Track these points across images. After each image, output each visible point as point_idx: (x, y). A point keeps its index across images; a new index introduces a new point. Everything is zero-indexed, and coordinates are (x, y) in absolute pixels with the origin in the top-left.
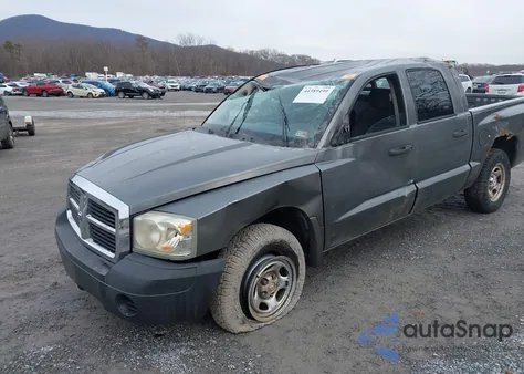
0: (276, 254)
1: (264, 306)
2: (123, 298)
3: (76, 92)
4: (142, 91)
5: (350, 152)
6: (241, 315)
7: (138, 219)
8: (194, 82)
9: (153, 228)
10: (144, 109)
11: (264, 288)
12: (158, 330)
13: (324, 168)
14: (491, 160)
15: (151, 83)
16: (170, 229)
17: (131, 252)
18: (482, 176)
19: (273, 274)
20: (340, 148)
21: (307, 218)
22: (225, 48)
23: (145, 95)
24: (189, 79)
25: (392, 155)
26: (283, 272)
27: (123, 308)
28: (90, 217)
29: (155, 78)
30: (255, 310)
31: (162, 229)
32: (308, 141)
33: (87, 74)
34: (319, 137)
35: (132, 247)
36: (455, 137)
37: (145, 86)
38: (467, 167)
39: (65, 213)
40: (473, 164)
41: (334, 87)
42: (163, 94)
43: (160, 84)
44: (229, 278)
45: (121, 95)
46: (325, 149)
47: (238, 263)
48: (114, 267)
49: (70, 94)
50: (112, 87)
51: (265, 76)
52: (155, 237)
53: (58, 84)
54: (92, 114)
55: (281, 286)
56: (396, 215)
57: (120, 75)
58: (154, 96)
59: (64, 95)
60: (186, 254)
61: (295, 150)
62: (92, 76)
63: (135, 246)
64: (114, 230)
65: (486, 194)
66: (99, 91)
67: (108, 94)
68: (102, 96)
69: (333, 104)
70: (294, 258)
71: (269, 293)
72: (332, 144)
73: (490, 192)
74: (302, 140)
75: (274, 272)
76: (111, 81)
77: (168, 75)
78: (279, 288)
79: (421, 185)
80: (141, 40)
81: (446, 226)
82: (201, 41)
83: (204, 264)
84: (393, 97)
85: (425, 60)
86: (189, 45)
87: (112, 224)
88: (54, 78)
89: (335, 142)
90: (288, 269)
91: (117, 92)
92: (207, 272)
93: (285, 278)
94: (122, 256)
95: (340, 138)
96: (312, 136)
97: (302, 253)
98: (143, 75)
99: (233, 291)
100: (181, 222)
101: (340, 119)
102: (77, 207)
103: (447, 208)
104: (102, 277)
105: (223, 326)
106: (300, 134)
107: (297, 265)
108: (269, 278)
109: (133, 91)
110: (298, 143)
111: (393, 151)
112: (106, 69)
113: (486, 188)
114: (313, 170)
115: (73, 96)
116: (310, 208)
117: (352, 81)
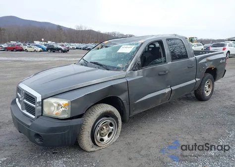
0: (108, 117)
1: (102, 140)
2: (37, 135)
3: (29, 49)
4: (58, 49)
5: (141, 73)
6: (91, 143)
7: (45, 101)
8: (83, 46)
9: (51, 105)
10: (59, 57)
11: (102, 132)
12: (54, 150)
13: (129, 80)
14: (205, 78)
15: (63, 46)
16: (59, 105)
17: (42, 115)
18: (202, 84)
19: (107, 126)
20: (136, 71)
21: (122, 101)
22: (97, 31)
23: (60, 51)
24: (80, 44)
25: (159, 75)
26: (111, 125)
27: (37, 140)
28: (25, 101)
29: (65, 44)
30: (98, 142)
31: (55, 105)
32: (123, 68)
33: (35, 42)
34: (127, 67)
35: (42, 113)
36: (188, 68)
37: (61, 47)
38: (194, 81)
39: (15, 99)
40: (197, 79)
41: (134, 46)
42: (68, 51)
43: (67, 46)
44: (86, 127)
45: (49, 51)
46: (130, 72)
47: (90, 120)
48: (34, 122)
49: (26, 51)
50: (45, 47)
51: (107, 42)
52: (53, 108)
53: (21, 46)
54: (36, 59)
55: (110, 131)
56: (162, 101)
57: (49, 42)
58: (64, 51)
59: (23, 51)
60: (66, 116)
61: (117, 72)
62: (37, 43)
63: (44, 113)
64: (35, 106)
65: (203, 93)
66: (40, 49)
67: (43, 50)
68: (41, 51)
69: (134, 53)
70: (116, 119)
71: (104, 134)
72: (133, 69)
73: (206, 92)
74: (120, 68)
75: (107, 125)
76: (45, 45)
77: (71, 42)
78: (109, 132)
79: (173, 88)
80: (59, 27)
81: (186, 106)
82: (86, 28)
83: (74, 120)
84: (161, 50)
85: (176, 35)
86: (80, 29)
87: (34, 103)
88: (19, 43)
89: (134, 69)
90: (113, 123)
91: (48, 49)
92: (76, 124)
93: (112, 128)
94: (38, 117)
95: (137, 67)
96: (124, 66)
97: (120, 117)
98: (60, 42)
99: (87, 133)
100: (63, 102)
101: (136, 59)
102: (20, 96)
103: (188, 98)
104: (29, 126)
105: (83, 148)
106: (119, 65)
107: (118, 122)
108: (104, 127)
109: (55, 49)
110: (118, 69)
111: (160, 73)
112: (43, 40)
113: (203, 90)
114: (124, 80)
115: (28, 51)
116: (123, 97)
117: (142, 44)
